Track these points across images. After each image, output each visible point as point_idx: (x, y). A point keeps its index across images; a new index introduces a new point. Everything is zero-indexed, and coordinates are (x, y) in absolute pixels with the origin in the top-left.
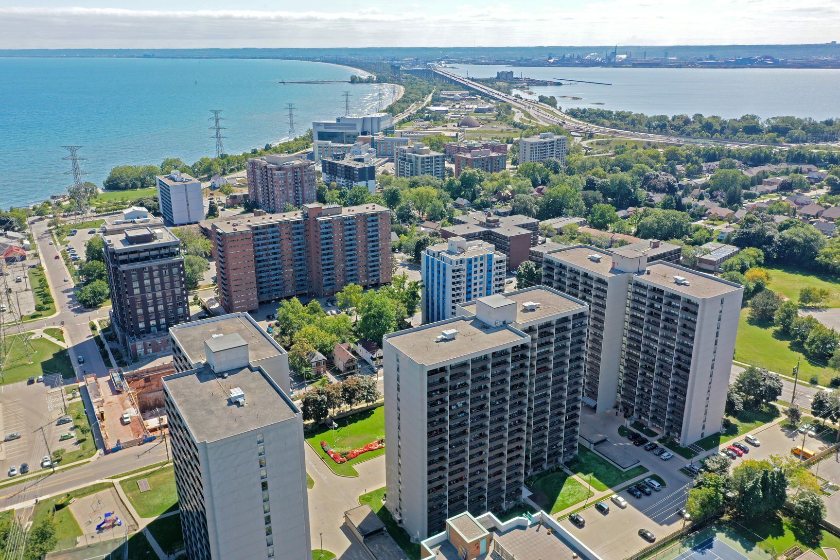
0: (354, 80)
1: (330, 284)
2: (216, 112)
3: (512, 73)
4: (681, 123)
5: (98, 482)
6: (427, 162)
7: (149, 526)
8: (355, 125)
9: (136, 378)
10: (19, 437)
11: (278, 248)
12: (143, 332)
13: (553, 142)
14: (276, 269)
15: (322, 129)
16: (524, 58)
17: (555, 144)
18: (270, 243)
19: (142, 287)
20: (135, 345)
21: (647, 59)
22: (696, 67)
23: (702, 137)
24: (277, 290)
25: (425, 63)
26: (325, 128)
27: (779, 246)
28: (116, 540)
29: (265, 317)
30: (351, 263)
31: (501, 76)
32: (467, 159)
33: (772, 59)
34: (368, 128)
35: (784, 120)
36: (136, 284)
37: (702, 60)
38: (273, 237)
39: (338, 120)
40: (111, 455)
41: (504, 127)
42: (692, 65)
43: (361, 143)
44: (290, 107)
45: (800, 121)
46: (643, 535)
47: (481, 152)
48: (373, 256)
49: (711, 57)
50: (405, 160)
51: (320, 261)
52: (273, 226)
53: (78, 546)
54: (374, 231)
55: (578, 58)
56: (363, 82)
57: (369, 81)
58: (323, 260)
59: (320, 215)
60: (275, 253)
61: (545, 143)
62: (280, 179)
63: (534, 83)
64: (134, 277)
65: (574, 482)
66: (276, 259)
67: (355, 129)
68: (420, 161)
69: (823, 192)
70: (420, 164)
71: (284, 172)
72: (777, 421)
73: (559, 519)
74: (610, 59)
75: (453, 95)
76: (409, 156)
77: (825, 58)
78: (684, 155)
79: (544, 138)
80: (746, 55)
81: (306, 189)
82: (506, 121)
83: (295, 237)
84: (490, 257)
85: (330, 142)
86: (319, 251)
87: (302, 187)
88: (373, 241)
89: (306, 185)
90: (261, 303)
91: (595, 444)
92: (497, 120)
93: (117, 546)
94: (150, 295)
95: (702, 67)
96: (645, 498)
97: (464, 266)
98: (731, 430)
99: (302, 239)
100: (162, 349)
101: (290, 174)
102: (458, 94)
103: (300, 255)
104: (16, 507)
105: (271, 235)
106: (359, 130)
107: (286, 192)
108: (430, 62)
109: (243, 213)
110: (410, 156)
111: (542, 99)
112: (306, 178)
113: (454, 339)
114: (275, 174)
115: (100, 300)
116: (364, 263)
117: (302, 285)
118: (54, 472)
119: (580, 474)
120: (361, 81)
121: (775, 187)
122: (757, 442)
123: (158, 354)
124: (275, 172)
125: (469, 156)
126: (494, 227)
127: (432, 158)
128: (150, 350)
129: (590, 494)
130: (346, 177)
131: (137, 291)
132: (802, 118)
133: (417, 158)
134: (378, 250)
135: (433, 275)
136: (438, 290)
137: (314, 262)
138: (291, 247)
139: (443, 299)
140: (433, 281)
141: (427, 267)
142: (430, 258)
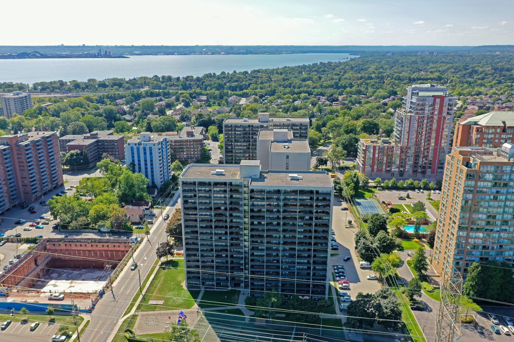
13: (26, 96)
23: (78, 92)
30: (43, 174)
48: (53, 167)
51: (26, 176)
58: (29, 175)
59: (18, 142)
69: (181, 106)
78: (94, 99)
79: (18, 95)
84: (166, 140)
86: (25, 168)
88: (51, 156)
93: (206, 321)
97: (161, 146)
99: (9, 162)
103: (9, 175)
116: (48, 173)
117: (14, 199)
126: (97, 138)
134: (54, 162)
135: (139, 157)
136: (146, 164)
137: (19, 178)
138: (4, 170)
139: (152, 168)
140: (139, 161)
141: (133, 154)
142: (135, 147)
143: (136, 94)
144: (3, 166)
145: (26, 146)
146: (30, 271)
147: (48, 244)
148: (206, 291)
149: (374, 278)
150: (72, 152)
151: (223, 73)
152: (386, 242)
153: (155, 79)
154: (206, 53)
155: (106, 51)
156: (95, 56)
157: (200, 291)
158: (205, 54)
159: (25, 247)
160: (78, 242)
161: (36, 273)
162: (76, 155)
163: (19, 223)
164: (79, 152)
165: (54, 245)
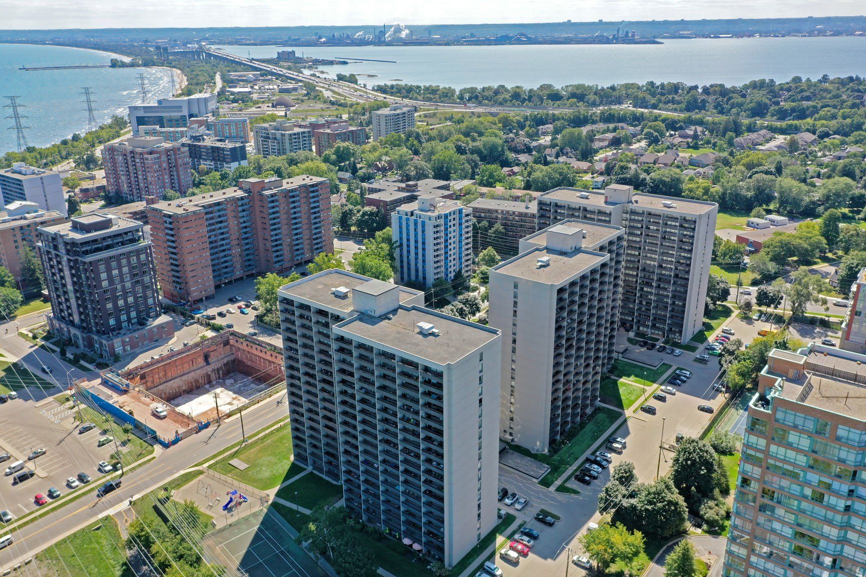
0: (114, 64)
1: (279, 261)
2: (12, 98)
3: (293, 52)
4: (491, 93)
5: (182, 472)
6: (295, 138)
7: (278, 495)
8: (181, 107)
9: (132, 376)
10: (44, 453)
11: (225, 227)
12: (113, 330)
13: (404, 113)
14: (224, 251)
15: (141, 114)
16: (293, 37)
17: (406, 115)
18: (217, 223)
19: (110, 279)
20: (113, 344)
21: (414, 37)
22: (462, 44)
23: (514, 105)
24: (226, 273)
25: (185, 44)
26: (145, 112)
27: (651, 187)
28: (254, 513)
29: (226, 300)
30: (297, 237)
31: (282, 57)
32: (329, 134)
33: (526, 37)
34: (195, 110)
35: (578, 87)
36: (104, 276)
37: (465, 38)
38: (220, 216)
39: (160, 102)
40: (172, 448)
41: (319, 105)
42: (457, 42)
43: (196, 126)
44: (87, 92)
45: (590, 88)
46: (702, 409)
47: (340, 127)
48: (316, 228)
49: (472, 35)
50: (269, 138)
51: (268, 237)
52: (218, 204)
53: (217, 527)
54: (315, 202)
55: (348, 37)
56: (127, 66)
57: (132, 65)
58: (272, 236)
59: (263, 189)
60: (222, 234)
61: (398, 115)
62: (154, 163)
63: (320, 62)
64: (102, 268)
65: (625, 384)
66: (223, 239)
67: (181, 111)
68: (287, 138)
69: (643, 144)
70: (287, 142)
71: (158, 155)
72: (733, 315)
73: (634, 412)
74: (380, 38)
75: (245, 76)
76: (272, 133)
77: (567, 36)
78: (515, 121)
79: (395, 110)
80: (501, 33)
81: (181, 173)
82: (319, 99)
83: (241, 215)
84: (460, 211)
85: (158, 127)
86: (267, 226)
87: (178, 172)
88: (315, 213)
89: (181, 169)
90: (217, 287)
91: (622, 353)
92: (309, 99)
93: (261, 519)
94: (119, 287)
95: (468, 45)
96: (684, 385)
97: (442, 221)
98: (709, 327)
99: (247, 216)
100: (140, 344)
101: (164, 158)
102: (250, 75)
103: (246, 233)
104: (111, 512)
105: (217, 214)
106: (185, 113)
107: (161, 178)
108: (190, 43)
109: (104, 207)
110: (275, 134)
111: (341, 78)
112: (180, 161)
113: (548, 265)
114: (147, 159)
115: (15, 307)
116: (308, 237)
117: (249, 265)
118: (123, 474)
119: (624, 377)
120: (124, 65)
121: (606, 143)
122: (732, 331)
123: (137, 350)
124: (146, 156)
125: (328, 131)
126: (414, 191)
127: (298, 134)
128: (128, 348)
129: (644, 391)
130: (214, 159)
131: (105, 284)
132: (591, 85)
133: (283, 135)
134: (320, 222)
135: (408, 234)
136: (416, 248)
137: (260, 240)
138: (238, 225)
139: (424, 255)
140: (408, 240)
141: (400, 227)
142: (404, 217)
143: (582, 116)
144: (237, 220)
145: (272, 196)
146: (195, 367)
147: (231, 337)
148: (311, 473)
149: (583, 565)
150: (367, 209)
151: (797, 80)
152: (655, 504)
153: (647, 89)
154: (821, 33)
155: (627, 33)
156: (608, 41)
157: (305, 469)
158: (818, 35)
159: (210, 334)
160: (259, 345)
161: (204, 372)
162: (369, 215)
163: (232, 301)
164: (375, 209)
165: (237, 341)
